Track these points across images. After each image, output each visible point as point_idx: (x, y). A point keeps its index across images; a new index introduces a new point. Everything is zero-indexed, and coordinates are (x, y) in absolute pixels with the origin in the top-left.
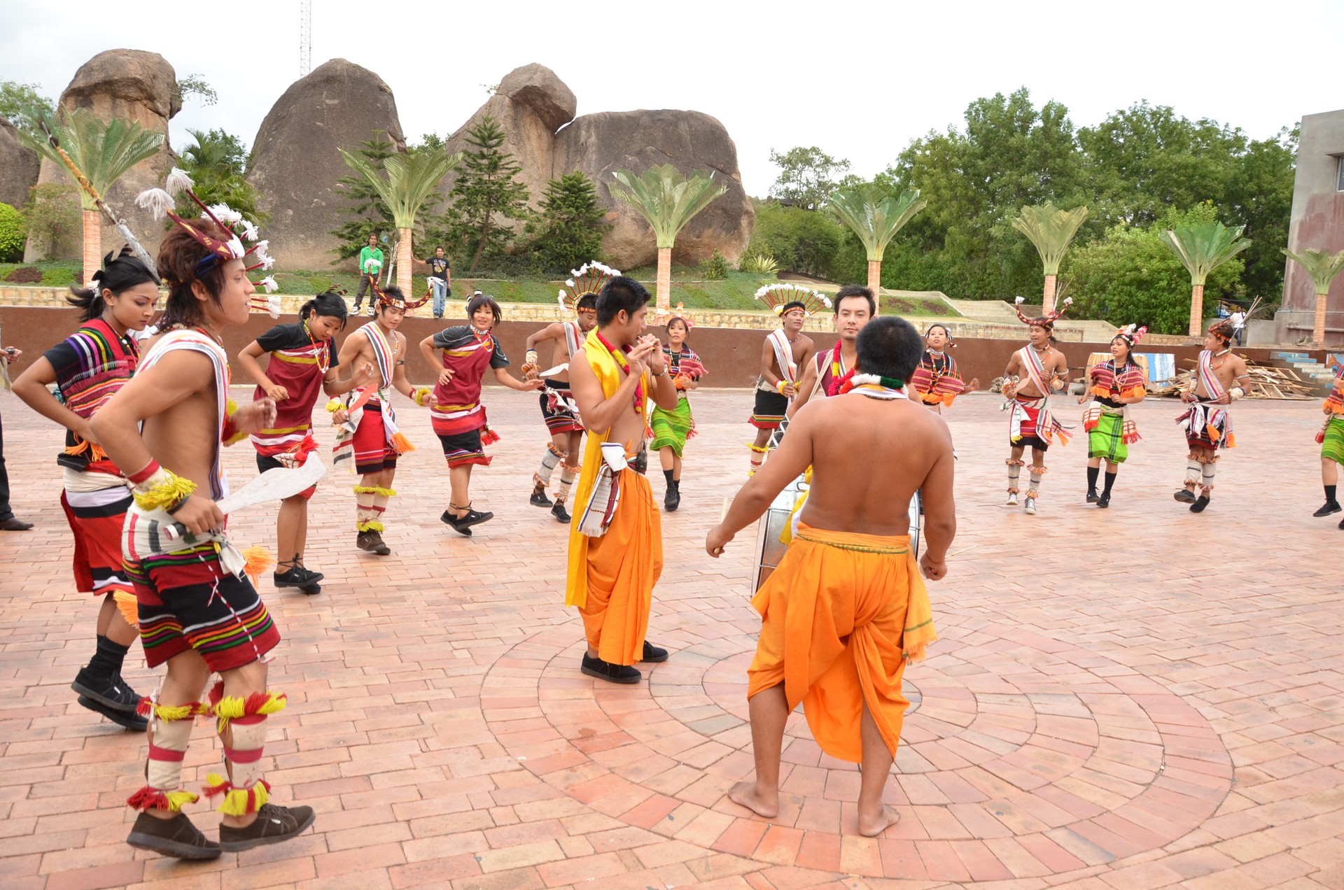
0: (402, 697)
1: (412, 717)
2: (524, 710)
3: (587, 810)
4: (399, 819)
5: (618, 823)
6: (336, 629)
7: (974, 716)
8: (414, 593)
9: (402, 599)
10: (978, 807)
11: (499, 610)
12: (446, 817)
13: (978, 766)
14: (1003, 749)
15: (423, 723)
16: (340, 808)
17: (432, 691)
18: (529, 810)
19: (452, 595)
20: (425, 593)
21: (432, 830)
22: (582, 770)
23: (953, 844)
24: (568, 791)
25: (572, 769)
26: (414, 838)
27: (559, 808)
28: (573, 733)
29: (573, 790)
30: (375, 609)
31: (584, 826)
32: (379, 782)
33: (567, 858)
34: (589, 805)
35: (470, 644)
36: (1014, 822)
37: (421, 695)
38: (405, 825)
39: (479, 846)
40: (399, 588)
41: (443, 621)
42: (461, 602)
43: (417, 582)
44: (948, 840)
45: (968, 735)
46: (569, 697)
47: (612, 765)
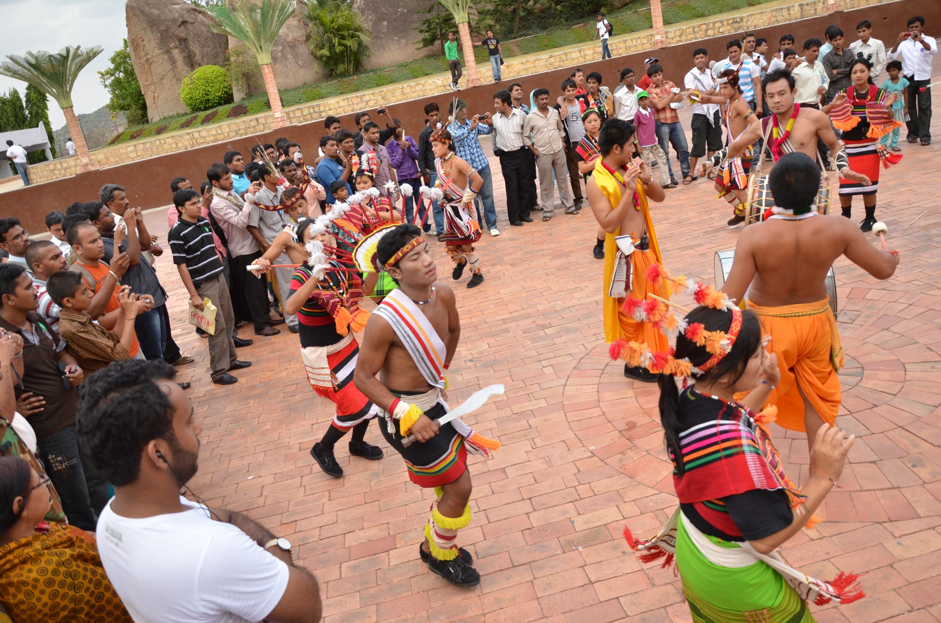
0: (517, 408)
1: (523, 423)
2: (591, 411)
3: (635, 483)
4: (525, 498)
5: (655, 492)
6: (471, 361)
7: (902, 384)
8: (513, 324)
9: (507, 331)
10: (899, 462)
11: (568, 331)
12: (551, 494)
13: (902, 427)
14: (921, 411)
15: (531, 427)
16: (491, 493)
17: (534, 402)
18: (600, 485)
19: (537, 322)
20: (520, 323)
21: (544, 504)
22: (630, 453)
23: (879, 493)
24: (622, 470)
25: (623, 453)
26: (535, 511)
27: (618, 483)
28: (622, 426)
29: (625, 469)
30: (491, 341)
31: (633, 495)
32: (511, 472)
33: (625, 518)
34: (635, 479)
35: (553, 361)
36: (924, 473)
37: (528, 406)
38: (528, 501)
39: (572, 514)
40: (504, 321)
41: (534, 345)
42: (544, 327)
43: (515, 314)
44: (874, 490)
45: (896, 401)
46: (619, 397)
47: (648, 448)
